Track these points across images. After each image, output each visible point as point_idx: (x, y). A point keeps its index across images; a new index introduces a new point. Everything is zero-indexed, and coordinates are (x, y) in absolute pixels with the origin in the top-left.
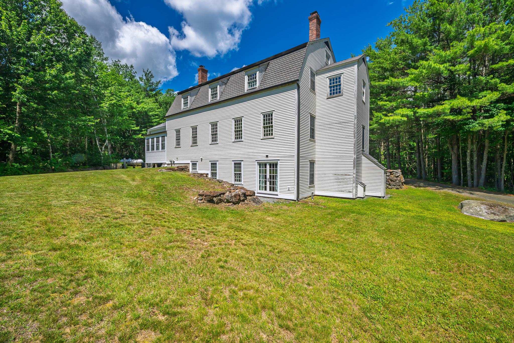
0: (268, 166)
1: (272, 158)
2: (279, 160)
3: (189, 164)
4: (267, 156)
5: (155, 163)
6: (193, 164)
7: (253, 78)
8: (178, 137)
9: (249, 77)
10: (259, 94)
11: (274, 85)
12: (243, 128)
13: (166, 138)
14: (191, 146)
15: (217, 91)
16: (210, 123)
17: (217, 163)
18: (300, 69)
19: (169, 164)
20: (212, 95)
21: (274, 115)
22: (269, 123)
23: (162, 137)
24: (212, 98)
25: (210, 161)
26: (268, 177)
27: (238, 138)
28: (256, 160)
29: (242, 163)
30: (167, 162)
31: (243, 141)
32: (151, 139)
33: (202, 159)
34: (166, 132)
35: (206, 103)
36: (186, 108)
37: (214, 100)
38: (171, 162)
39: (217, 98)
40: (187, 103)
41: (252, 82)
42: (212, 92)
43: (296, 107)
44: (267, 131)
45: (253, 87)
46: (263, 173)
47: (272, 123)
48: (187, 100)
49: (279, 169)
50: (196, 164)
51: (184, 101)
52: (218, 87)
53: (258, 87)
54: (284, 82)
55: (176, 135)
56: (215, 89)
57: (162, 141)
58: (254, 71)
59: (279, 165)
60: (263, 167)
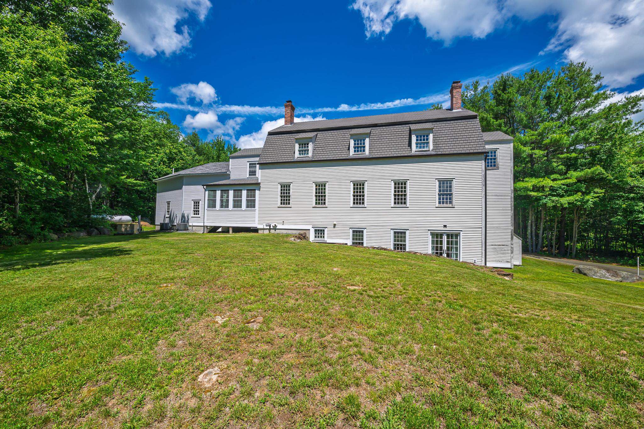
0: (445, 238)
1: (452, 227)
2: (461, 231)
3: (309, 230)
4: (445, 226)
5: (231, 227)
6: (316, 230)
7: (424, 140)
8: (284, 193)
9: (417, 137)
10: (432, 158)
11: (455, 152)
12: (408, 193)
13: (257, 192)
14: (313, 207)
15: (364, 144)
16: (351, 181)
17: (365, 231)
18: (482, 140)
19: (264, 229)
20: (355, 148)
21: (454, 183)
22: (447, 191)
23: (247, 190)
24: (355, 151)
25: (350, 228)
26: (445, 249)
27: (398, 203)
28: (429, 230)
29: (407, 232)
30: (259, 227)
31: (408, 207)
32: (220, 191)
33: (335, 225)
34: (259, 184)
35: (344, 155)
36: (303, 157)
37: (360, 155)
38: (270, 226)
39: (364, 153)
40: (305, 151)
41: (421, 144)
42: (355, 144)
43: (483, 179)
44: (443, 199)
45: (424, 149)
46: (437, 244)
47: (451, 191)
48: (305, 147)
49: (461, 240)
50: (324, 230)
51: (300, 147)
52: (367, 141)
53: (432, 150)
54: (468, 151)
55: (281, 190)
56: (361, 141)
57: (248, 196)
58: (425, 133)
59: (461, 236)
60: (437, 238)
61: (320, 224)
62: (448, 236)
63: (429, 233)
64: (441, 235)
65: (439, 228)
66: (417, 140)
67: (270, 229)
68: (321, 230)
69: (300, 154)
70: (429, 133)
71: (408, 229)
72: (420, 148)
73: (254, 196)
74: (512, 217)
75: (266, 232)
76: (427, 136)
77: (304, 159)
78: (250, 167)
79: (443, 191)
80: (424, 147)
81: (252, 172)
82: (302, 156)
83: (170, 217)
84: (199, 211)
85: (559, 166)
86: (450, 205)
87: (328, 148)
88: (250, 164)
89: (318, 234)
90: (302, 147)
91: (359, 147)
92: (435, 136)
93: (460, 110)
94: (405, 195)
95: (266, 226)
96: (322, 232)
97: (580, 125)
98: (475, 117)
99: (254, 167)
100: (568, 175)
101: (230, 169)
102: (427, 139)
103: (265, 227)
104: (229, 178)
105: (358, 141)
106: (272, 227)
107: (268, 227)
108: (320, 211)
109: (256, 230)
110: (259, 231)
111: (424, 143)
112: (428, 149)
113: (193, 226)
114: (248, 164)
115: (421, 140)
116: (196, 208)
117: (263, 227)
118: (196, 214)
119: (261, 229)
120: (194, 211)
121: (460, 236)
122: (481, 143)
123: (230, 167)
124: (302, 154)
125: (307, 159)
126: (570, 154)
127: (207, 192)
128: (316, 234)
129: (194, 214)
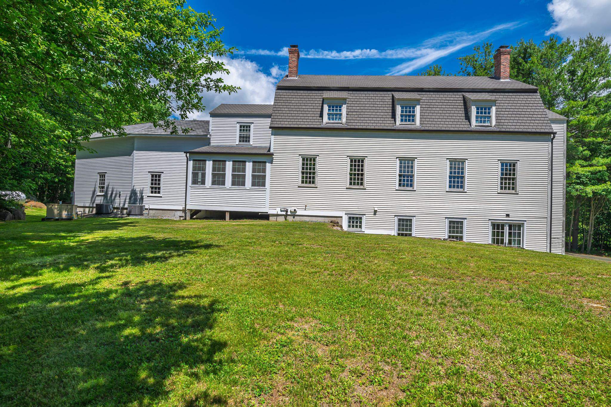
0: (507, 229)
1: (515, 217)
2: (525, 221)
3: (341, 217)
4: (508, 215)
5: (228, 211)
6: (350, 218)
7: (485, 113)
8: (307, 169)
9: (478, 109)
10: (495, 135)
11: (520, 130)
12: (466, 175)
13: (268, 165)
14: (347, 189)
15: (414, 112)
16: (397, 158)
17: (414, 220)
18: (547, 119)
19: (277, 215)
20: (402, 116)
21: (519, 166)
22: (510, 174)
23: (254, 162)
24: (402, 120)
25: (395, 216)
26: (507, 241)
27: (454, 187)
28: (490, 220)
29: (465, 222)
30: (271, 212)
31: (466, 192)
32: (211, 162)
33: (375, 212)
34: (272, 154)
35: (388, 125)
36: (334, 123)
37: (408, 126)
38: (287, 211)
39: (413, 123)
40: (336, 115)
41: (481, 117)
42: (402, 112)
43: (550, 163)
44: (505, 184)
45: (484, 124)
46: (498, 236)
47: (514, 174)
48: (336, 110)
49: (525, 231)
50: (361, 218)
51: (329, 110)
52: (418, 109)
53: (495, 126)
54: (534, 130)
55: (303, 164)
56: (410, 108)
57: (254, 171)
58: (487, 105)
59: (525, 227)
60: (498, 229)
61: (355, 210)
62: (510, 227)
63: (490, 224)
64: (503, 226)
65: (500, 217)
66: (478, 113)
67: (286, 216)
68: (357, 218)
69: (329, 119)
70: (492, 106)
71: (466, 219)
72: (481, 122)
73: (264, 171)
74: (563, 206)
75: (281, 219)
76: (489, 109)
77: (336, 126)
78: (240, 130)
79: (506, 174)
80: (484, 122)
81: (243, 137)
82: (332, 121)
83: (105, 196)
84: (159, 188)
85: (584, 151)
86: (513, 192)
87: (366, 113)
88: (241, 126)
89: (353, 222)
90: (333, 110)
91: (409, 117)
92: (499, 110)
93: (508, 80)
94: (463, 177)
95: (281, 211)
96: (359, 221)
97: (604, 107)
98: (534, 91)
99: (247, 130)
100: (594, 162)
101: (210, 131)
102: (489, 113)
103: (280, 213)
104: (209, 144)
105: (406, 108)
106: (289, 213)
107: (284, 213)
108: (356, 193)
109: (265, 217)
110: (270, 218)
111: (485, 117)
112: (489, 125)
113: (150, 209)
114: (238, 125)
115: (482, 113)
116: (155, 184)
117: (276, 213)
118: (155, 193)
119: (274, 215)
120: (152, 188)
121: (523, 227)
122: (546, 122)
123: (211, 128)
124: (333, 119)
125: (340, 126)
126: (596, 139)
127: (191, 163)
128: (349, 222)
129: (152, 192)
